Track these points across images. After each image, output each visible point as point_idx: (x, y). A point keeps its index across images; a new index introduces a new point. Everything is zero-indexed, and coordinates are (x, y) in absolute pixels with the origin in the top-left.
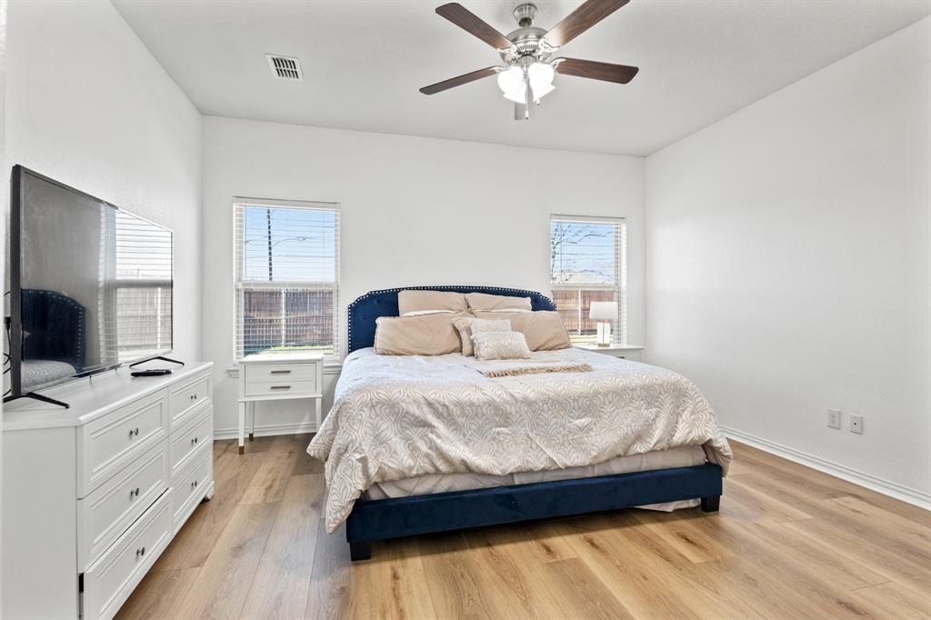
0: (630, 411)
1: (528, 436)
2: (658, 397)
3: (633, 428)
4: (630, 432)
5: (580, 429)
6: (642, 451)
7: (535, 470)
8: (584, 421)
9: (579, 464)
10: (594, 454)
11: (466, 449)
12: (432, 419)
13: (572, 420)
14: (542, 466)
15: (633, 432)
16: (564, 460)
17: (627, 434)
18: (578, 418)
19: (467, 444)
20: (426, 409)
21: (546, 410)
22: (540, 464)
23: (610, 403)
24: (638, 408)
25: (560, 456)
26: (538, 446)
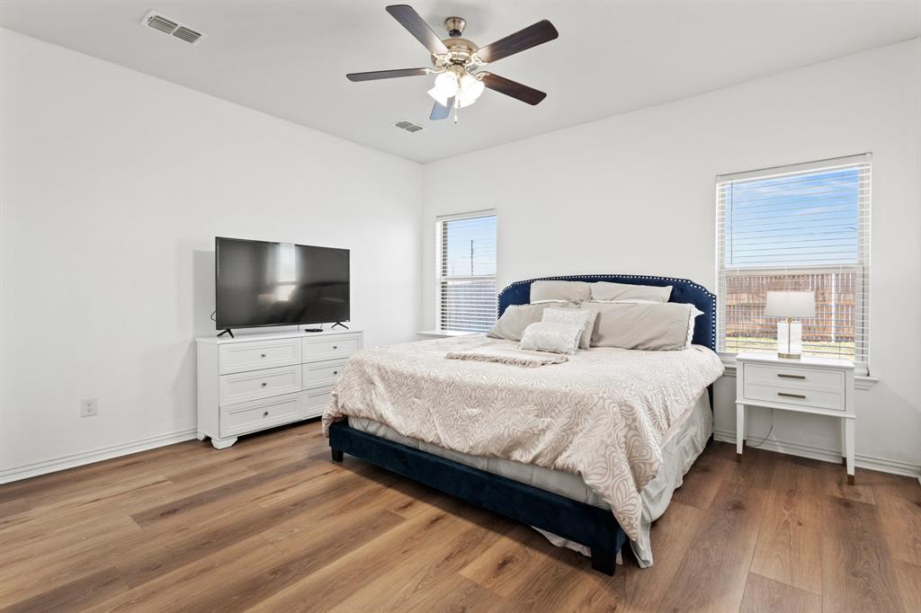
0: (517, 413)
1: (429, 410)
2: (556, 407)
3: (511, 431)
4: (506, 435)
5: (470, 418)
6: (522, 460)
7: (426, 440)
8: (475, 411)
9: (458, 449)
10: (471, 444)
11: (391, 408)
12: (376, 379)
13: (466, 407)
14: (431, 440)
15: (509, 435)
16: (449, 440)
17: (502, 435)
18: (472, 407)
19: (393, 404)
20: (376, 371)
21: (448, 392)
22: (430, 438)
23: (502, 399)
24: (528, 413)
25: (447, 436)
26: (433, 422)
